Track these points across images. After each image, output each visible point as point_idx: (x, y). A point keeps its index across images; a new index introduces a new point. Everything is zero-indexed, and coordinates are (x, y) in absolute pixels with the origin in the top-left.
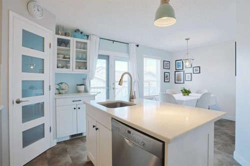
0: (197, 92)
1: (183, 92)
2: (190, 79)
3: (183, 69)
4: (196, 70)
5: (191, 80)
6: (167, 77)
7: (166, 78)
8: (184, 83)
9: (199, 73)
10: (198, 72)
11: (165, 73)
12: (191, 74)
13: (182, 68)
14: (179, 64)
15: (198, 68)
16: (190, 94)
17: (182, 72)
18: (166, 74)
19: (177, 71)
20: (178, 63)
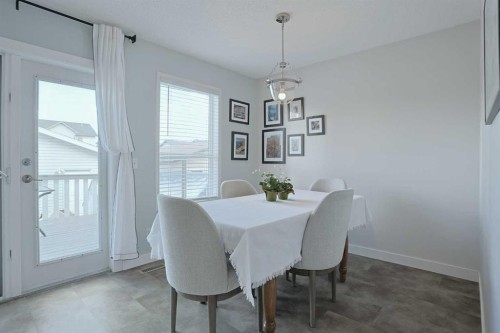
0: (317, 188)
1: (266, 190)
2: (299, 152)
3: (282, 124)
4: (315, 126)
5: (303, 154)
6: (240, 144)
7: (237, 148)
8: (284, 162)
9: (323, 133)
10: (320, 131)
11: (233, 133)
12: (303, 136)
13: (278, 122)
14: (272, 112)
15: (320, 119)
16: (290, 196)
17: (281, 133)
18: (236, 136)
19: (267, 129)
20: (270, 108)
